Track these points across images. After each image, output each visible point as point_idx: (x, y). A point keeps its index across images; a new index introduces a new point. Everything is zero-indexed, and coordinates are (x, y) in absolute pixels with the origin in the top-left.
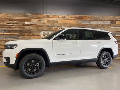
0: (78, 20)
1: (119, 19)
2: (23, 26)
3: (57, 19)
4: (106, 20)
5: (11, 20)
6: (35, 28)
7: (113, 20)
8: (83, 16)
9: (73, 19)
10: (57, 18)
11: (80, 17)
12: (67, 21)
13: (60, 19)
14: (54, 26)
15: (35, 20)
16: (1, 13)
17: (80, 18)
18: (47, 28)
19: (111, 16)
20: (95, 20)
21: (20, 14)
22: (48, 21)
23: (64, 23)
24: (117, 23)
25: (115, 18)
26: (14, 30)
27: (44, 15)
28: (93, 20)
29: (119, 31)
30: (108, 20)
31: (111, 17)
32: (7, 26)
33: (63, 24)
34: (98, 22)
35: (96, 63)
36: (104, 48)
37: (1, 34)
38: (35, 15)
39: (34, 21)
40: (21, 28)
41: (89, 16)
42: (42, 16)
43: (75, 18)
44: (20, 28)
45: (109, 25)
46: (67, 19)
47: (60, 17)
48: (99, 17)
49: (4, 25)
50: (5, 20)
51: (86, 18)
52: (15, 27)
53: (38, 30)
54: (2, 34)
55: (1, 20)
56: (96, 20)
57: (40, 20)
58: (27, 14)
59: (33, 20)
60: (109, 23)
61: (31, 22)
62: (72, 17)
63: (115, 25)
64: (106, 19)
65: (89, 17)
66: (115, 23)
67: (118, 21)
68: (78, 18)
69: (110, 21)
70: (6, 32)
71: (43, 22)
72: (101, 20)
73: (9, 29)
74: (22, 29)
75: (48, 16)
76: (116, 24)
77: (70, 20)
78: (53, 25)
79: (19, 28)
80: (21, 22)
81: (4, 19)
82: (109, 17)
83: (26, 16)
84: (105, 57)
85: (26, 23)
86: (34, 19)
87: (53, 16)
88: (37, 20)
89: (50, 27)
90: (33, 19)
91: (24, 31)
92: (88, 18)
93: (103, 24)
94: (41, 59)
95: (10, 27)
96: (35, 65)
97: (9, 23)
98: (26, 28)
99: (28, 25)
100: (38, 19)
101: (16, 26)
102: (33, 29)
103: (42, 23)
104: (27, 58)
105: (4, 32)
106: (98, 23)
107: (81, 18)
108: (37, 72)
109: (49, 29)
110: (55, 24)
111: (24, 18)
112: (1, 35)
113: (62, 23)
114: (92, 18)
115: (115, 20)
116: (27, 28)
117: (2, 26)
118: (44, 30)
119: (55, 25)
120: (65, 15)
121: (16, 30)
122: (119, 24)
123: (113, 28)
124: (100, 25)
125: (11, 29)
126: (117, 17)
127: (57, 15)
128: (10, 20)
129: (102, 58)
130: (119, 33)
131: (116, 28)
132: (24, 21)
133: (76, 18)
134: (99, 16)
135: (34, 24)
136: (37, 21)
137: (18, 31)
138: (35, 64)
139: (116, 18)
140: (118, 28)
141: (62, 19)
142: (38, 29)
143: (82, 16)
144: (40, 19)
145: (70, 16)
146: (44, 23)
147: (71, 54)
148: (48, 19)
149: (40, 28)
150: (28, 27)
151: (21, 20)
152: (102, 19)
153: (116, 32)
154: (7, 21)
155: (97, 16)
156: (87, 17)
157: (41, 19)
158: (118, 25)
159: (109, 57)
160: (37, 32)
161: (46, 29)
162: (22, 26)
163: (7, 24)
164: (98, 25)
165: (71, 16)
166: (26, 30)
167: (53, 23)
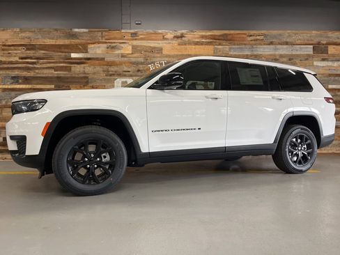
0: (220, 44)
1: (338, 38)
2: (65, 65)
3: (160, 42)
4: (299, 42)
5: (30, 47)
6: (99, 69)
7: (319, 43)
8: (235, 34)
9: (207, 40)
10: (161, 40)
11: (226, 35)
12: (190, 46)
13: (170, 43)
14: (152, 63)
15: (99, 47)
16: (3, 30)
17: (225, 38)
18: (132, 69)
19: (313, 32)
20: (269, 45)
21: (56, 30)
22: (134, 48)
23: (180, 53)
24: (331, 50)
25: (326, 37)
26: (39, 75)
27: (123, 31)
28: (261, 43)
29: (339, 73)
30: (306, 42)
31: (314, 34)
32: (20, 65)
33: (177, 55)
34: (276, 49)
35: (273, 156)
36: (295, 114)
37: (4, 87)
38: (100, 34)
39: (97, 50)
40: (60, 71)
41: (252, 32)
42: (118, 36)
43: (211, 39)
44: (56, 69)
45: (309, 55)
46: (190, 43)
47: (170, 36)
48: (280, 35)
49: (11, 63)
50: (16, 50)
51: (244, 39)
52: (44, 68)
53: (106, 76)
54: (6, 87)
55: (3, 50)
56: (271, 43)
57: (113, 48)
58: (77, 30)
59: (93, 46)
60: (309, 50)
61: (87, 52)
62: (203, 37)
63: (325, 56)
64: (300, 39)
65: (251, 36)
66: (326, 51)
67: (335, 46)
68: (221, 38)
69: (312, 46)
70: (17, 83)
71: (122, 51)
72: (287, 43)
73: (25, 74)
74: (61, 73)
75: (134, 35)
76: (329, 53)
77: (197, 43)
78: (149, 61)
79: (53, 71)
80: (60, 54)
81: (13, 45)
82: (309, 35)
83: (74, 36)
84: (297, 140)
85: (73, 55)
86: (96, 45)
87: (148, 34)
88: (105, 45)
89: (141, 67)
90: (94, 43)
91: (67, 78)
92: (249, 39)
93: (292, 55)
94: (116, 142)
95: (28, 69)
96: (98, 159)
97: (24, 56)
98: (73, 69)
99: (80, 62)
100: (106, 43)
101: (45, 66)
102: (94, 73)
103: (118, 55)
104: (74, 137)
105: (12, 83)
106: (277, 53)
107: (229, 37)
108: (104, 179)
109: (139, 71)
110: (154, 57)
111: (67, 42)
112: (5, 90)
113: (176, 53)
114: (258, 37)
115: (325, 42)
116: (77, 69)
117: (6, 66)
118: (125, 76)
119: (154, 60)
120: (183, 31)
121: (47, 75)
122: (337, 52)
123: (320, 65)
124: (284, 57)
125: (31, 74)
126: (330, 34)
127: (160, 31)
128: (28, 49)
129: (288, 144)
130: (337, 78)
131: (330, 64)
132: (66, 50)
133: (214, 37)
134: (280, 32)
135: (97, 59)
136: (104, 49)
137: (51, 78)
138: (98, 154)
139: (329, 37)
140: (336, 64)
141: (175, 42)
142: (108, 71)
143: (232, 32)
144: (111, 43)
145: (197, 35)
146: (123, 56)
147: (199, 129)
148: (135, 43)
149: (113, 69)
150: (78, 66)
151: (58, 48)
152: (288, 40)
153: (330, 75)
154: (21, 52)
155: (274, 32)
156: (245, 34)
157: (115, 44)
158: (333, 55)
159: (309, 141)
160: (105, 79)
161: (129, 72)
162: (62, 65)
163: (21, 60)
164: (278, 57)
165: (201, 34)
166: (74, 76)
167: (150, 54)
